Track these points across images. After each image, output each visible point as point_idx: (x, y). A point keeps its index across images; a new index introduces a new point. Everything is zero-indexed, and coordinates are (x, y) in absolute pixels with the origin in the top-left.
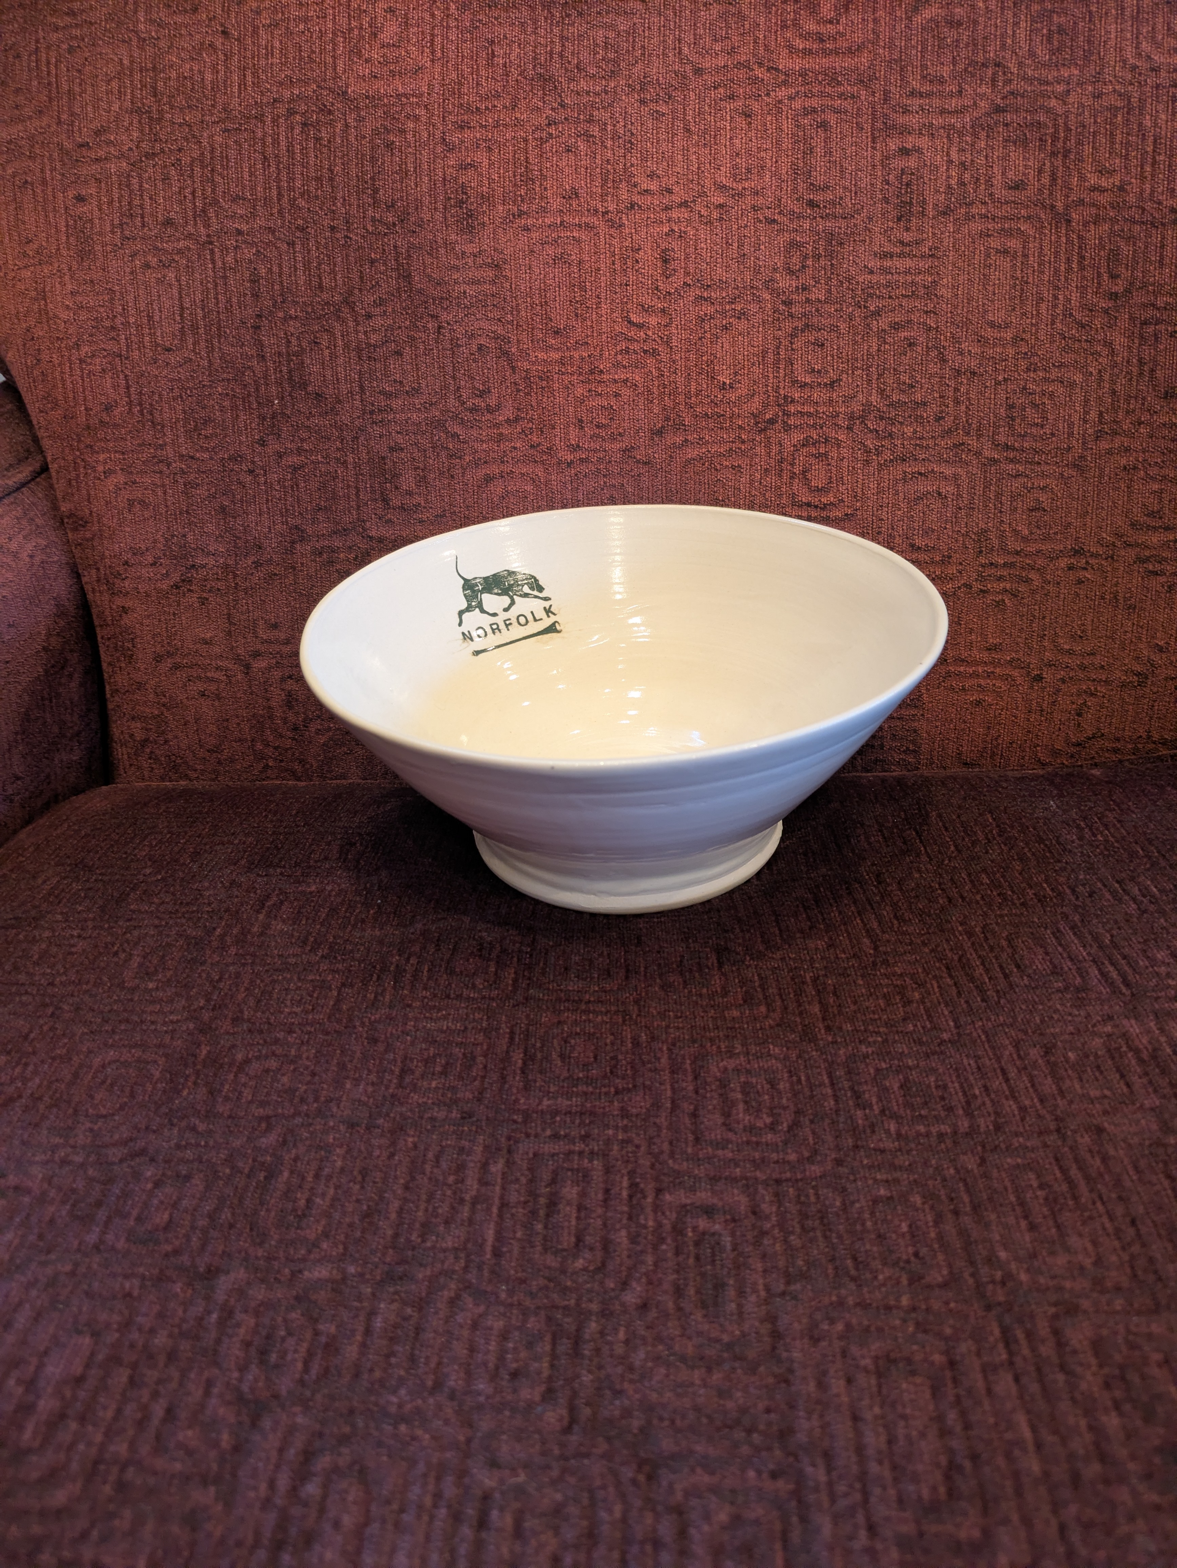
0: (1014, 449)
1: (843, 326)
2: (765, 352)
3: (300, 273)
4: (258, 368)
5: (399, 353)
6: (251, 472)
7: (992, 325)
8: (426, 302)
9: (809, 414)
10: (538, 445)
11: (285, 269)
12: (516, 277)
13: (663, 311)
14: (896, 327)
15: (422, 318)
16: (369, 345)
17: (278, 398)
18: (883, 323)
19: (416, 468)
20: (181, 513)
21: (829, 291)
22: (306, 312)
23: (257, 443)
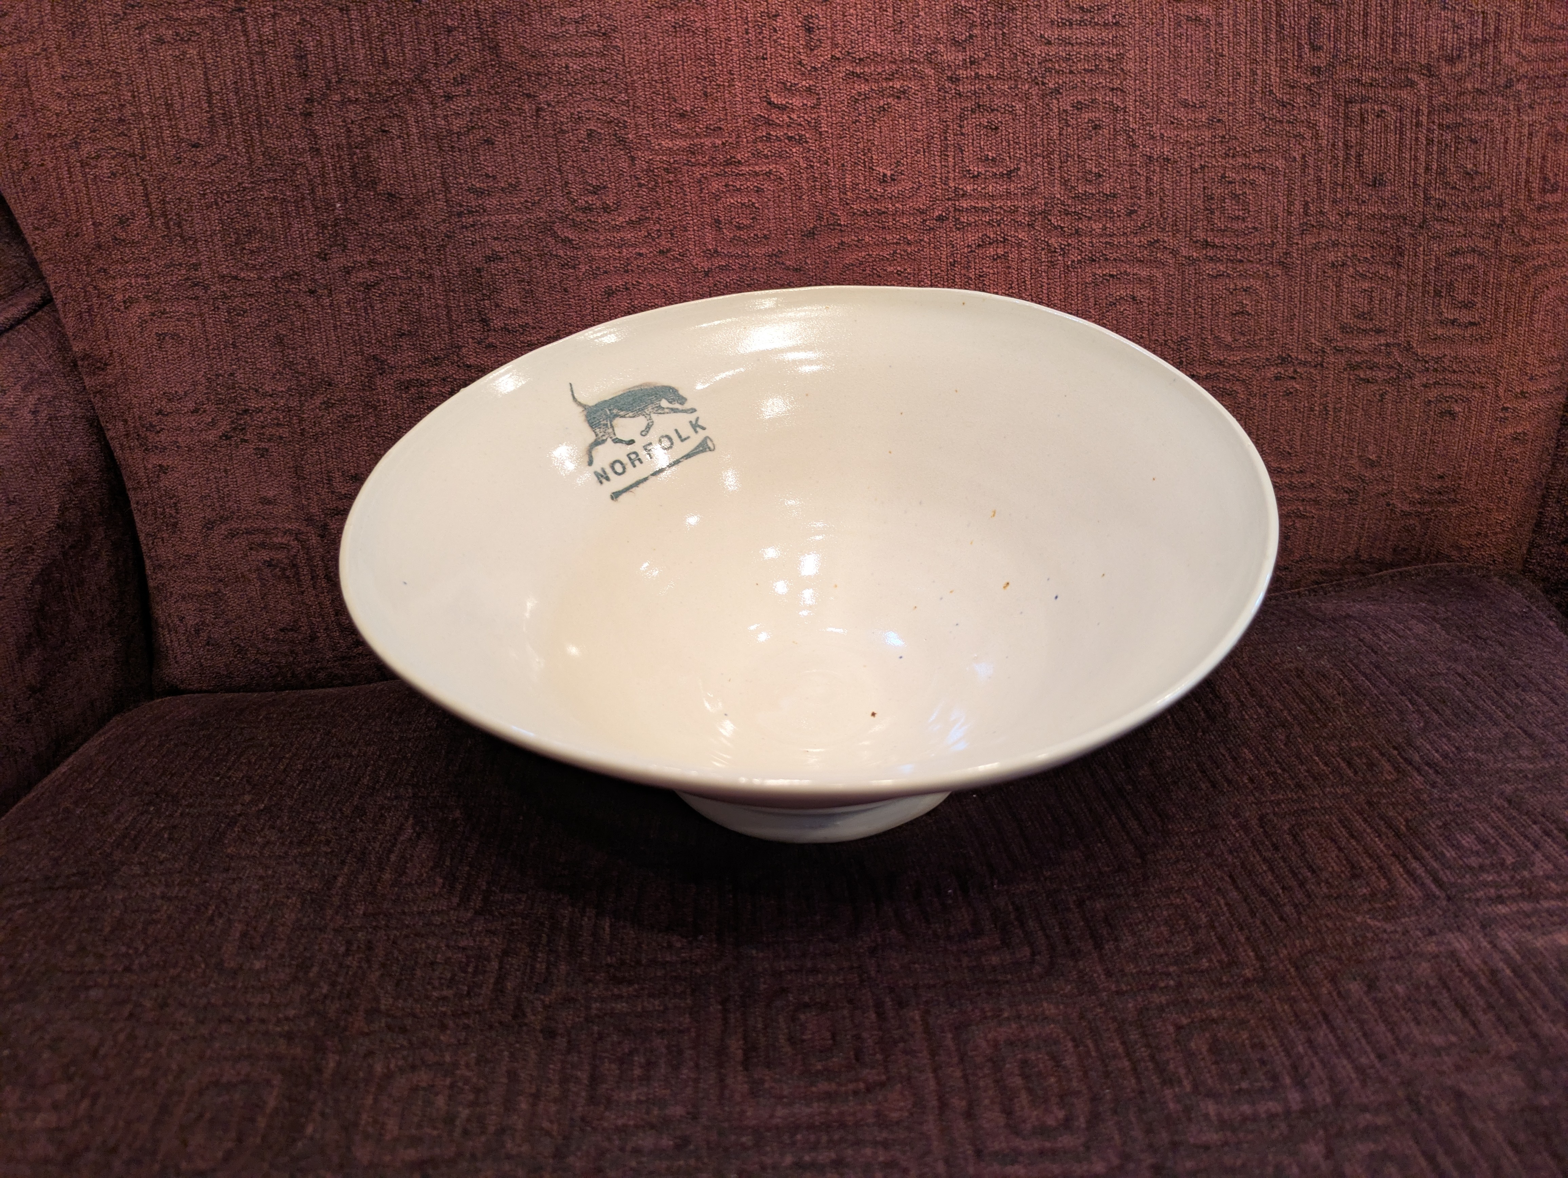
0: (1213, 246)
1: (1018, 106)
3: (358, 46)
4: (313, 165)
6: (312, 292)
7: (1186, 104)
8: (519, 79)
9: (984, 210)
10: (668, 251)
11: (339, 42)
12: (629, 48)
13: (809, 89)
14: (1079, 106)
15: (515, 98)
16: (450, 132)
17: (340, 200)
18: (1064, 102)
19: (520, 281)
20: (225, 347)
22: (369, 93)
23: (317, 256)
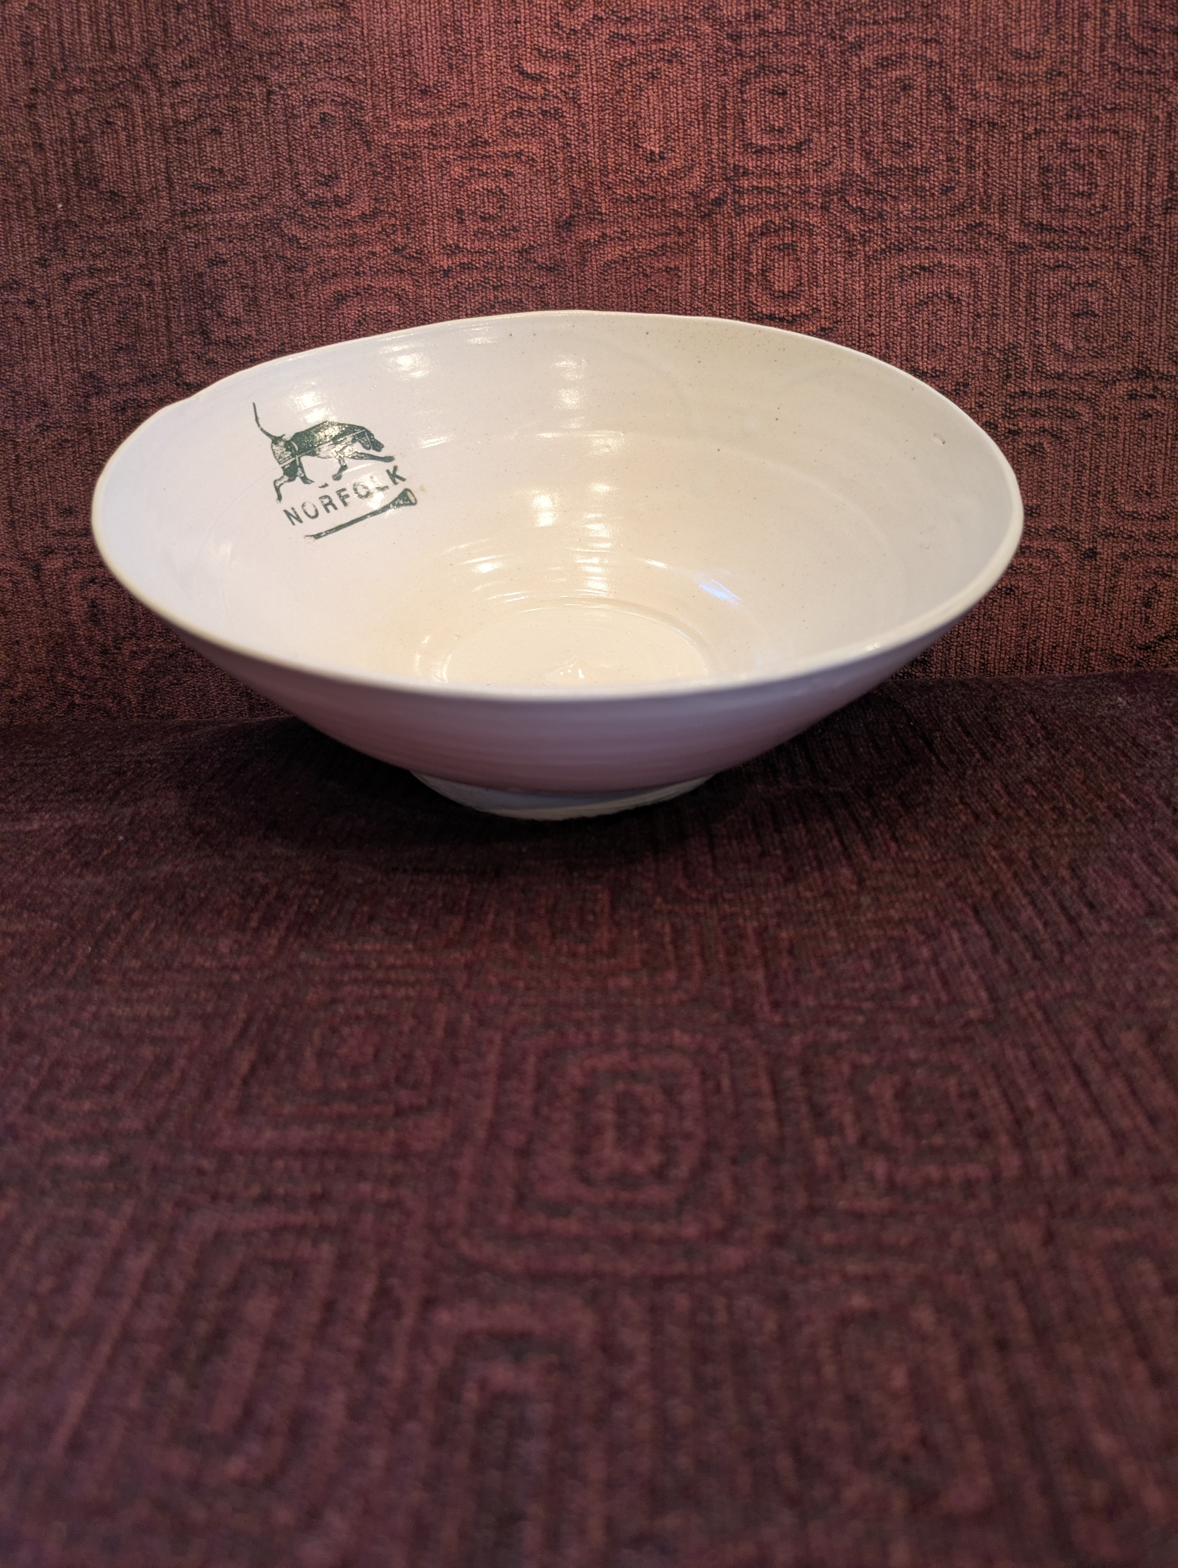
0: (1051, 229)
1: (810, 65)
2: (706, 107)
3: (85, 29)
4: (36, 163)
5: (216, 131)
6: (30, 303)
7: (1018, 55)
8: (250, 60)
9: (769, 191)
10: (404, 248)
11: (66, 25)
12: (368, 20)
13: (567, 56)
14: (885, 63)
15: (245, 82)
16: (177, 122)
17: (62, 201)
18: (867, 58)
19: (244, 287)
21: (791, 18)
22: (95, 81)
23: (36, 262)
